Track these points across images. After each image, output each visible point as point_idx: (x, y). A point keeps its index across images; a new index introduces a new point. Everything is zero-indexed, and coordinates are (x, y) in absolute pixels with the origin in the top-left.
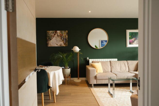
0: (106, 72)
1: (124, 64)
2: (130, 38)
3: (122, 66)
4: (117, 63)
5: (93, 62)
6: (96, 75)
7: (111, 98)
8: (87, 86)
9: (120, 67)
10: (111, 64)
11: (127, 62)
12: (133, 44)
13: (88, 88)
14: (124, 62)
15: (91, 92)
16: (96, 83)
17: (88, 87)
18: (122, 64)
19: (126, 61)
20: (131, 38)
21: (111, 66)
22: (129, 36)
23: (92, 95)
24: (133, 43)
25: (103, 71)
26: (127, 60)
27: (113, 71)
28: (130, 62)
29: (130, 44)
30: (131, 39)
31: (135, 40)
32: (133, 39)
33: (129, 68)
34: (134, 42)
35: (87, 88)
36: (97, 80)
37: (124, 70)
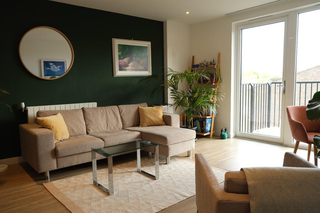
0: (76, 136)
1: (114, 113)
2: (120, 58)
3: (109, 117)
4: (99, 113)
5: (39, 114)
6: (54, 148)
7: (107, 198)
8: (32, 179)
9: (105, 122)
10: (86, 115)
11: (118, 107)
12: (126, 70)
13: (35, 183)
14: (113, 109)
15: (48, 194)
16: (56, 167)
17: (36, 180)
18: (109, 113)
19: (116, 107)
20: (122, 57)
21: (87, 121)
22: (119, 52)
23: (55, 201)
24: (126, 68)
25: (70, 133)
26: (117, 105)
27: (91, 131)
28: (124, 107)
29: (121, 69)
30: (122, 59)
31: (129, 63)
32: (126, 60)
33: (123, 121)
34: (128, 66)
35: (32, 186)
36: (59, 159)
37: (115, 126)
